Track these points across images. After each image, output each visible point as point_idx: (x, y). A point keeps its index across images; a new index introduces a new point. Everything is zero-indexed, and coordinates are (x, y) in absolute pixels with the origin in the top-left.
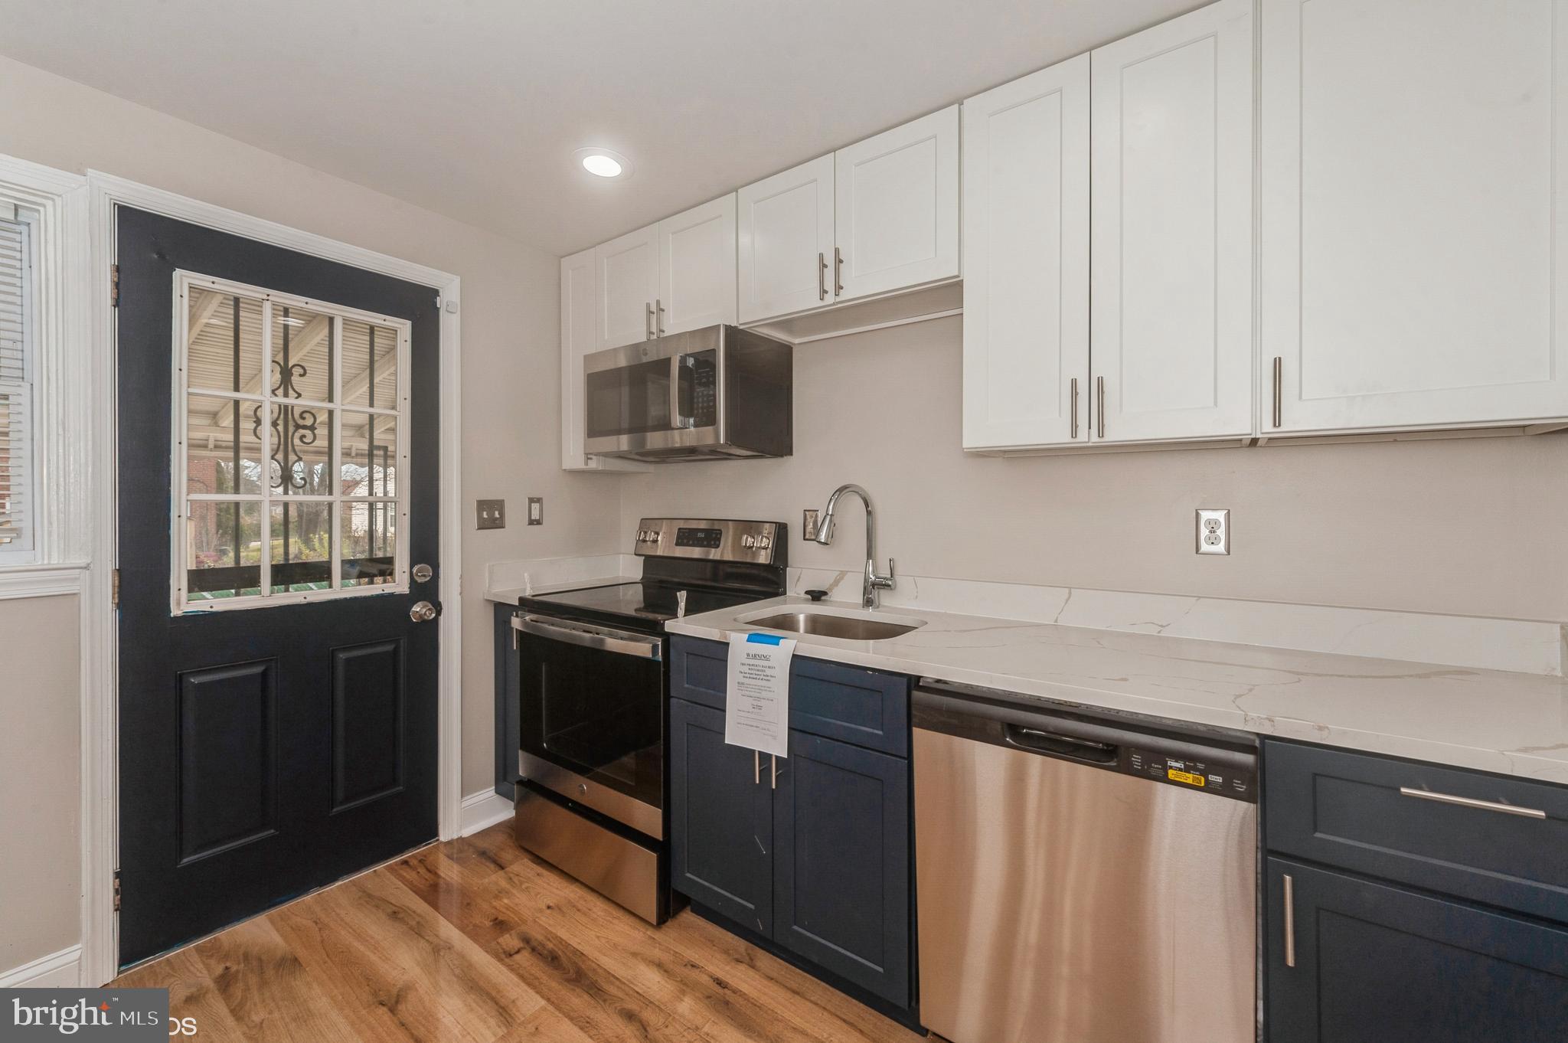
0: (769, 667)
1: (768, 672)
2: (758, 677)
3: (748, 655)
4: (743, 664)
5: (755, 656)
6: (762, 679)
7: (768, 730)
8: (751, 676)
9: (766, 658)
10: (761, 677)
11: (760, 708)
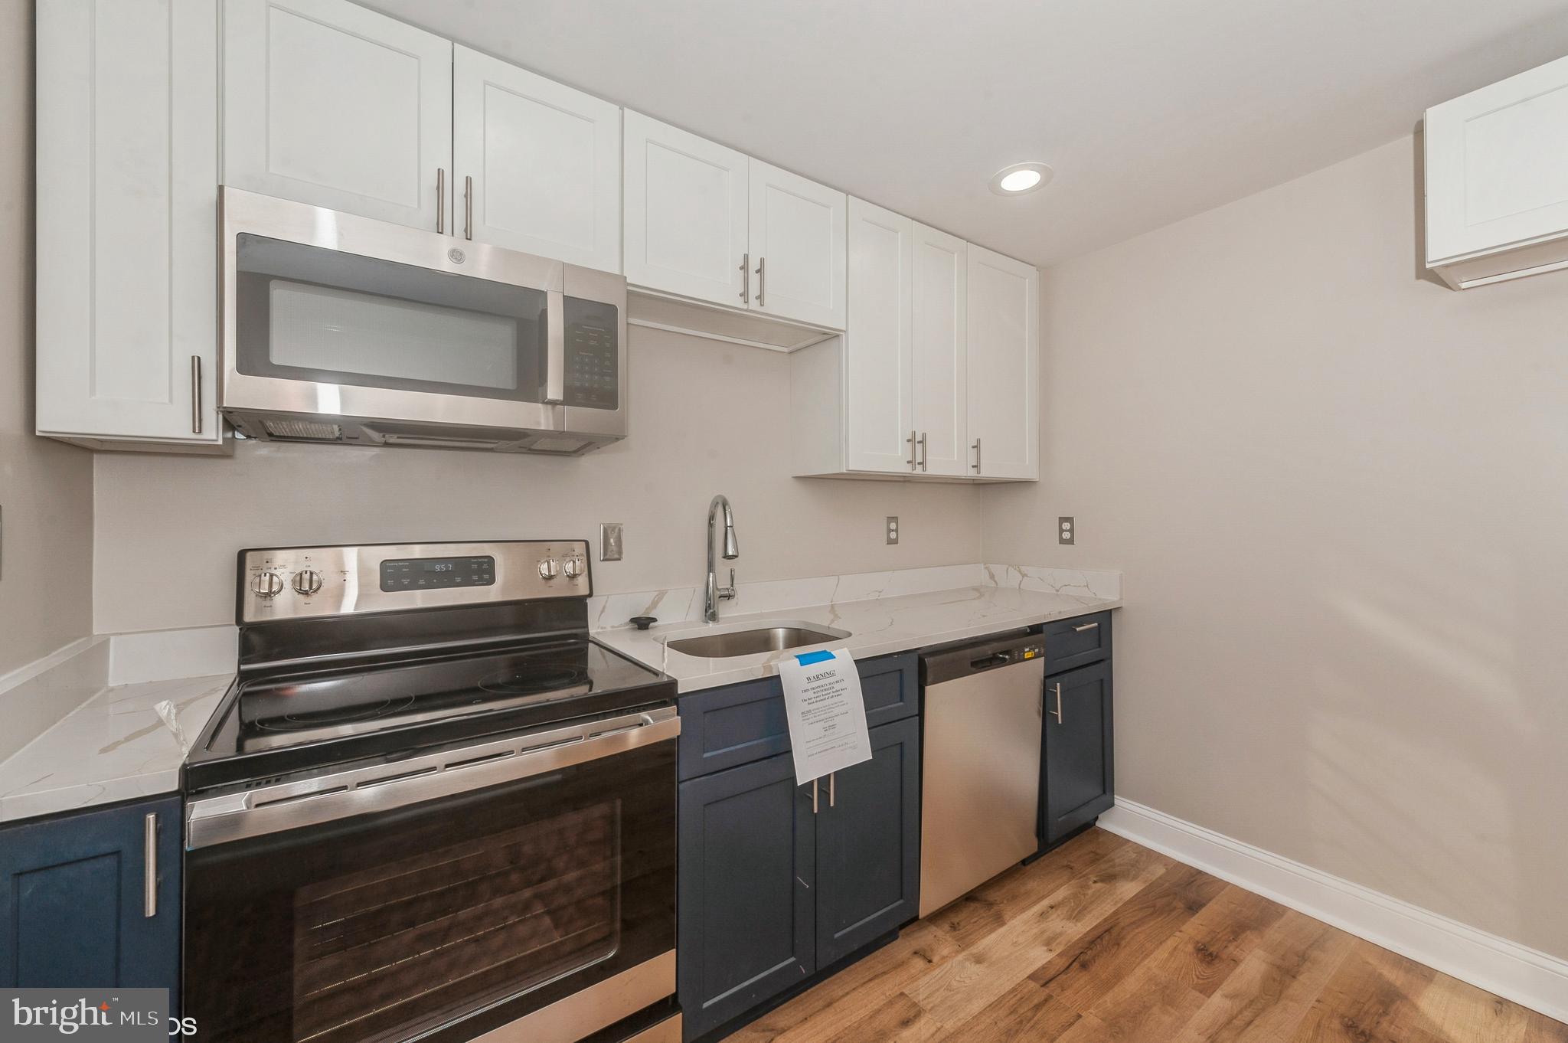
0: (837, 682)
1: (837, 687)
2: (827, 697)
3: (809, 679)
4: (806, 691)
5: (817, 678)
6: (832, 697)
7: (846, 743)
8: (818, 699)
9: (830, 674)
10: (831, 695)
11: (833, 726)
